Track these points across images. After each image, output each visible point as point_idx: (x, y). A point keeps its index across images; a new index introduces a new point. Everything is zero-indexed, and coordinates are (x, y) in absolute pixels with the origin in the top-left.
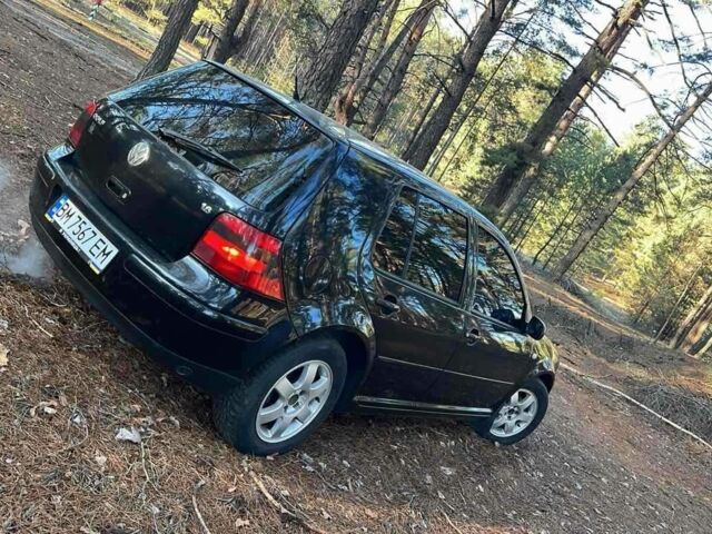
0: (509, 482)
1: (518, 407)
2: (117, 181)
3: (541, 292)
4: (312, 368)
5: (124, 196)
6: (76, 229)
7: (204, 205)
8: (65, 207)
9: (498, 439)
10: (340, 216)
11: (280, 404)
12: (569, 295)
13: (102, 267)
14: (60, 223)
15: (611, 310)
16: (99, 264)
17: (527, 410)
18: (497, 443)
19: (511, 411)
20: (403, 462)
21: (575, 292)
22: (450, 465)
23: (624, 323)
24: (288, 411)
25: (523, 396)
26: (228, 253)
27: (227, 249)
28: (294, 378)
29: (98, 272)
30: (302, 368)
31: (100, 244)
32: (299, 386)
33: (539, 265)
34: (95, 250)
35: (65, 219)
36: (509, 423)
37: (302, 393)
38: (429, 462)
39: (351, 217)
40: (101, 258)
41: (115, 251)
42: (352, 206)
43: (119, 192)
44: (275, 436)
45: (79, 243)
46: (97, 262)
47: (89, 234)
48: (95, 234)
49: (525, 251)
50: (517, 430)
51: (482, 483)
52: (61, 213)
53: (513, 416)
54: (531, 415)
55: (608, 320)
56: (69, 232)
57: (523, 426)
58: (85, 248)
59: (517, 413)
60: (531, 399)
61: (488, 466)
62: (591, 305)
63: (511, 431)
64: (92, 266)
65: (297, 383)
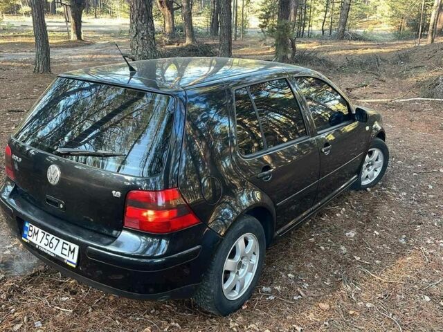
0: (390, 215)
1: (371, 161)
2: (51, 198)
3: (337, 52)
4: (240, 242)
5: (61, 206)
6: (46, 242)
7: (114, 192)
8: (31, 228)
9: (368, 186)
10: (204, 120)
11: (233, 276)
12: (354, 43)
13: (75, 261)
14: (34, 240)
15: (382, 35)
16: (72, 259)
17: (377, 160)
18: (368, 189)
19: (368, 166)
20: (323, 248)
21: (357, 38)
22: (350, 227)
23: (394, 40)
24: (240, 273)
25: (371, 153)
26: (147, 216)
27: (145, 214)
28: (232, 256)
29: (74, 266)
30: (235, 247)
31: (65, 246)
32: (238, 258)
33: (327, 32)
34: (64, 252)
35: (35, 237)
36: (370, 173)
37: (242, 258)
38: (337, 235)
39: (212, 116)
40: (71, 255)
41: (77, 248)
42: (207, 110)
43: (57, 204)
44: (240, 292)
45: (52, 250)
46: (70, 258)
47: (55, 242)
48: (59, 240)
49: (314, 28)
50: (376, 174)
51: (375, 228)
52: (30, 234)
53: (370, 168)
54: (381, 161)
55: (384, 45)
56: (42, 245)
57: (379, 170)
58: (58, 252)
59: (372, 164)
60: (377, 152)
61: (372, 211)
62: (370, 41)
63: (373, 176)
64: (68, 263)
65: (236, 256)
